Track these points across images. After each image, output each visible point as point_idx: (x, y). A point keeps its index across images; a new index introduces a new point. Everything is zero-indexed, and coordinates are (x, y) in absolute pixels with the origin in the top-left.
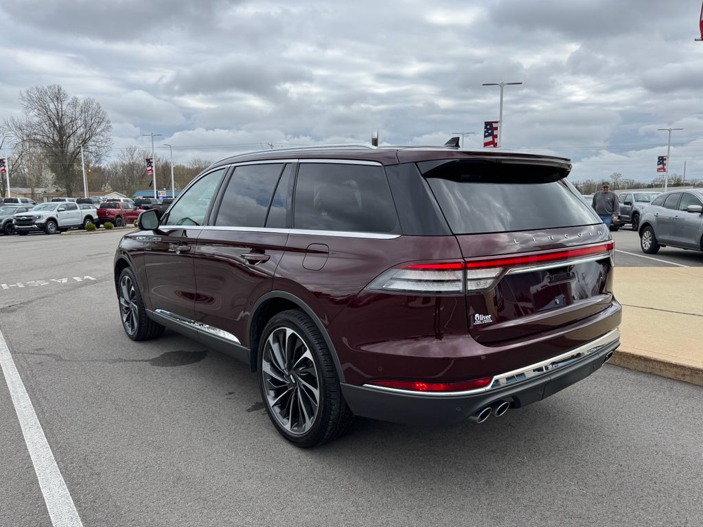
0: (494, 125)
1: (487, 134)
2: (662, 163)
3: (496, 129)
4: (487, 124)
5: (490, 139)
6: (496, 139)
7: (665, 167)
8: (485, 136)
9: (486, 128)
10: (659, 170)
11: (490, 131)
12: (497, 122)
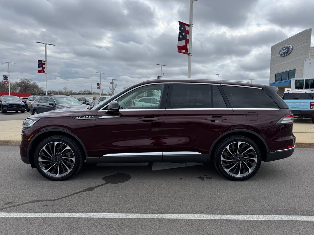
0: (43, 62)
1: (39, 66)
2: (99, 85)
3: (44, 64)
4: (39, 61)
5: (41, 69)
6: (44, 69)
7: (100, 87)
8: (39, 67)
9: (38, 63)
10: (98, 88)
11: (41, 65)
12: (44, 61)
